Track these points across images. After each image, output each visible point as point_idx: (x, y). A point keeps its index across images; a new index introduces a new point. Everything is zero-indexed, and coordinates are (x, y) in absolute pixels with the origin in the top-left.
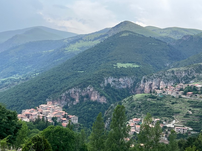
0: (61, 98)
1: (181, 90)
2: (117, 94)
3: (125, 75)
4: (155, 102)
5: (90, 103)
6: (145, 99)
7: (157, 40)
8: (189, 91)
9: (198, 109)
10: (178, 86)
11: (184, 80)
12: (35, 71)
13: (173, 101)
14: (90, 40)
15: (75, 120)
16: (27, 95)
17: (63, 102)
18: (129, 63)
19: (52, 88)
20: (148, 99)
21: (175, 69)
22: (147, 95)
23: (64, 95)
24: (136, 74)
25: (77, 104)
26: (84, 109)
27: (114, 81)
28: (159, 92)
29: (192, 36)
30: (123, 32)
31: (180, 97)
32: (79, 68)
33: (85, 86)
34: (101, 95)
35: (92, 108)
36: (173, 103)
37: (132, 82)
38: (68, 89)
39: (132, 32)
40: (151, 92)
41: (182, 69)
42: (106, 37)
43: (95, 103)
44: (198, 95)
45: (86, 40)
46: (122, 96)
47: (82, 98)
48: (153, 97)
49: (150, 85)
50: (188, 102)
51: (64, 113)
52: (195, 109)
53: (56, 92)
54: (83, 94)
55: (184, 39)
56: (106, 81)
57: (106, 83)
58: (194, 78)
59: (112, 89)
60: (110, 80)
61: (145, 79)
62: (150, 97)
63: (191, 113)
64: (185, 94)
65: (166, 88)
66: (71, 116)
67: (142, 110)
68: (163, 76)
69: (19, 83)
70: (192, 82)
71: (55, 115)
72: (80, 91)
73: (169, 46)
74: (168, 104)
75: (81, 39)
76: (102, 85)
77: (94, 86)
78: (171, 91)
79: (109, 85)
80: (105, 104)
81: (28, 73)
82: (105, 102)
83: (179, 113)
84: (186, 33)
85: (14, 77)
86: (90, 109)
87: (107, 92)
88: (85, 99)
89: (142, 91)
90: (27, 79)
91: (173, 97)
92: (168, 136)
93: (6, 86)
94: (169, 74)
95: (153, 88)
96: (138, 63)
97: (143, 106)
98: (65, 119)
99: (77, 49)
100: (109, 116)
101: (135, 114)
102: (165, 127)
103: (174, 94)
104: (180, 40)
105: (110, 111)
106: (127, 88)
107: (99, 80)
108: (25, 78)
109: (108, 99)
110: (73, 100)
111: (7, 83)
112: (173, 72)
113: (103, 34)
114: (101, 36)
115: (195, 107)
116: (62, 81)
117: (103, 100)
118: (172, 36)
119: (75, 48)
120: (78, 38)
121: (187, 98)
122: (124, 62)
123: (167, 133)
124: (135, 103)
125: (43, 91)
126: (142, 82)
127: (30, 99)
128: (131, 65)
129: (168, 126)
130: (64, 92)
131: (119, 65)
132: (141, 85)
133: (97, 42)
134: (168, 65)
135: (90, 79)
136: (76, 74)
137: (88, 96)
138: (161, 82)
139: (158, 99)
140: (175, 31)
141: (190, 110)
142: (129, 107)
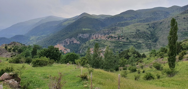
0: (62, 42)
1: (107, 37)
2: (83, 40)
3: (86, 33)
4: (98, 42)
5: (74, 44)
6: (94, 41)
7: (96, 19)
8: (110, 37)
9: (113, 44)
10: (106, 36)
11: (107, 34)
12: (51, 33)
13: (104, 41)
14: (71, 20)
15: (69, 50)
16: (49, 42)
17: (63, 44)
18: (87, 28)
19: (58, 39)
20: (95, 41)
21: (104, 30)
22: (95, 40)
23: (63, 41)
24: (90, 32)
25: (69, 44)
26: (71, 46)
27: (82, 35)
28: (99, 38)
29: (109, 18)
30: (84, 17)
31: (107, 40)
32: (68, 31)
33: (71, 38)
34: (78, 41)
35: (75, 46)
36: (104, 42)
37: (89, 35)
38: (65, 39)
39: (87, 17)
40: (96, 39)
41: (106, 30)
42: (77, 19)
43: (76, 44)
44: (113, 39)
45: (70, 20)
46: (85, 41)
47: (70, 42)
48: (97, 41)
49: (96, 36)
50: (110, 41)
51: (64, 48)
52: (112, 44)
53: (60, 40)
54: (71, 41)
55: (106, 19)
56: (79, 35)
57: (79, 36)
58: (111, 33)
59: (82, 38)
60: (81, 35)
61: (93, 34)
62: (96, 41)
63: (111, 45)
64: (108, 38)
65: (102, 37)
66: (67, 49)
67: (93, 45)
68: (100, 33)
69: (45, 38)
70: (110, 34)
71: (61, 49)
72: (69, 40)
73: (101, 21)
74: (103, 43)
75: (68, 20)
76: (78, 37)
77: (75, 38)
78: (104, 38)
79: (80, 37)
80: (80, 44)
81: (48, 34)
82: (79, 43)
83: (107, 45)
84: (106, 17)
85: (43, 36)
86: (74, 46)
87: (80, 39)
88: (72, 43)
89: (93, 38)
90: (48, 36)
91: (104, 40)
92: (104, 54)
93: (40, 39)
94: (102, 32)
95: (97, 37)
96: (90, 28)
97: (94, 44)
98: (65, 50)
99: (66, 24)
100: (81, 48)
101: (91, 47)
102: (102, 51)
103: (104, 39)
104: (104, 19)
105: (82, 46)
106: (87, 38)
107: (76, 35)
108: (47, 36)
109: (80, 42)
110: (67, 43)
111: (40, 38)
112: (103, 31)
113: (76, 18)
114: (75, 19)
115: (112, 43)
116: (62, 36)
117: (78, 43)
118: (101, 18)
119: (66, 23)
120: (67, 20)
121: (109, 40)
122: (85, 28)
123: (103, 53)
124: (91, 43)
125: (55, 41)
126: (92, 35)
127: (50, 44)
128: (88, 29)
129: (103, 50)
130: (63, 40)
131: (84, 29)
132: (92, 36)
133: (74, 21)
134: (101, 28)
135: (73, 35)
136: (67, 33)
137: (72, 41)
138: (99, 35)
139: (99, 41)
140: (102, 16)
141: (111, 44)
142: (89, 44)
